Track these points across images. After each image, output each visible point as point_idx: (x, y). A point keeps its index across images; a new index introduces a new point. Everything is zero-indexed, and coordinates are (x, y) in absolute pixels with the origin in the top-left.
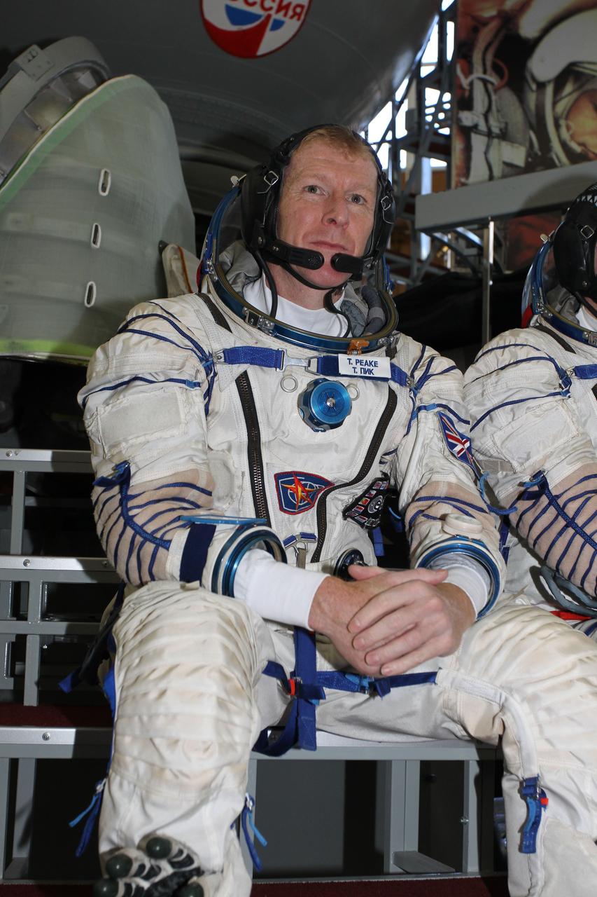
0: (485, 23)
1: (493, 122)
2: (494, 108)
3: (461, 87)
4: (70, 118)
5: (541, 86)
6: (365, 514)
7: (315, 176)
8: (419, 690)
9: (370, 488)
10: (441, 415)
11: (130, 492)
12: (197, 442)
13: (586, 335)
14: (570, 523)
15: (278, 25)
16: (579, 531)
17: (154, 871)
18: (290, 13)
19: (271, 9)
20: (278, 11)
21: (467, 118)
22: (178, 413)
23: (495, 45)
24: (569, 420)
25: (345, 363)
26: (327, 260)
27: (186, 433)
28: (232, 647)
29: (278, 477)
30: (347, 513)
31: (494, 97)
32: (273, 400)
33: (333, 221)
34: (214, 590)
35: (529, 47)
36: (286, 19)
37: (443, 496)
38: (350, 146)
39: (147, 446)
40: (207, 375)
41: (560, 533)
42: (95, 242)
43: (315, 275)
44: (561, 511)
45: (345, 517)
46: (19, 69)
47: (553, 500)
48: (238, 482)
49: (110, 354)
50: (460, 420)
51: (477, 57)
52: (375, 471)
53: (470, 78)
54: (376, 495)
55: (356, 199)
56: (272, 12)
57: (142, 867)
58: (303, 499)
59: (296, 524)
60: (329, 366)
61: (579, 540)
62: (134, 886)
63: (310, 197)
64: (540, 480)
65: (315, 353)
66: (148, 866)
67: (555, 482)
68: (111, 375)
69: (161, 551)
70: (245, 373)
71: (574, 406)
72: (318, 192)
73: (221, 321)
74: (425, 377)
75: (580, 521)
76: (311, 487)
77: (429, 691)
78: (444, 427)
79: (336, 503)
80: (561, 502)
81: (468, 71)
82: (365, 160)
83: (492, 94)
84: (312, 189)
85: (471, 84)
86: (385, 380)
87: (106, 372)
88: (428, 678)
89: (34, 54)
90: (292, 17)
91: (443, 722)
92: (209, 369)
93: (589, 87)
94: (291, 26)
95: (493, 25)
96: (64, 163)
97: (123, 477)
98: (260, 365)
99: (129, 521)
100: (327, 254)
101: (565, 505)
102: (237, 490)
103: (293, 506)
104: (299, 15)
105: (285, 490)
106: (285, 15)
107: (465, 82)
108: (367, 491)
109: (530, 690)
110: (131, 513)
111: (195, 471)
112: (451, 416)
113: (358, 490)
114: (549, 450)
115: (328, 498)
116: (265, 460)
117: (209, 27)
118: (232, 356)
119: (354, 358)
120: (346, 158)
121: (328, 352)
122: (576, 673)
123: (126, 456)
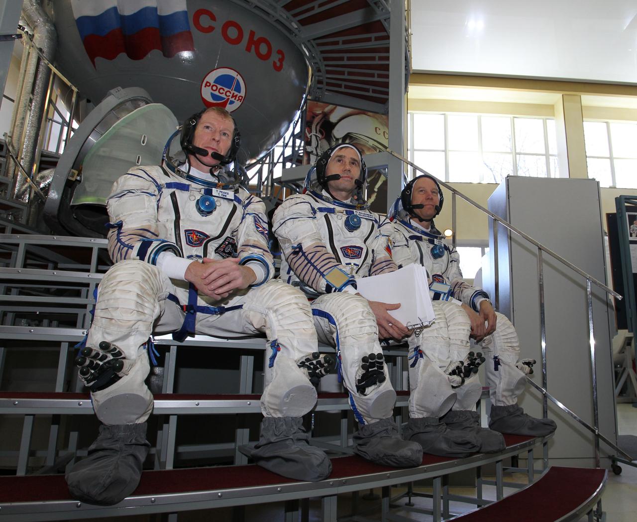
0: (317, 115)
1: (318, 150)
2: (319, 146)
3: (307, 137)
4: (132, 114)
5: (337, 140)
6: (224, 251)
7: (209, 123)
8: (237, 311)
9: (225, 240)
10: (254, 217)
11: (121, 231)
12: (152, 215)
13: (324, 197)
14: (309, 262)
15: (232, 103)
16: (312, 265)
17: (104, 357)
18: (237, 99)
19: (229, 96)
20: (232, 97)
21: (309, 149)
22: (144, 204)
23: (321, 123)
24: (314, 227)
25: (215, 192)
26: (210, 154)
27: (147, 212)
28: (146, 277)
29: (186, 231)
30: (217, 251)
31: (319, 142)
32: (185, 204)
33: (214, 139)
34: (148, 262)
35: (333, 126)
36: (236, 101)
37: (252, 245)
38: (224, 115)
39: (131, 216)
40: (159, 193)
41: (306, 266)
42: (138, 163)
43: (205, 159)
44: (306, 258)
45: (216, 253)
46: (111, 94)
47: (304, 254)
48: (169, 233)
49: (119, 183)
50: (264, 222)
51: (314, 127)
52: (228, 234)
53: (311, 134)
54: (228, 244)
55: (225, 134)
56: (230, 97)
57: (98, 354)
58: (196, 241)
59: (193, 251)
60: (208, 192)
61: (312, 268)
62: (95, 362)
63: (207, 130)
64: (300, 247)
65: (203, 187)
66: (101, 354)
67: (305, 247)
68: (119, 191)
69: (130, 250)
70: (174, 192)
71: (317, 222)
72: (210, 129)
73: (166, 173)
74: (249, 203)
75: (313, 261)
76: (199, 236)
77: (240, 312)
78: (255, 221)
79: (212, 246)
80: (306, 254)
81: (310, 132)
82: (230, 121)
83: (319, 141)
84: (208, 127)
85: (311, 136)
86: (232, 200)
87: (117, 190)
88: (240, 307)
89: (119, 90)
90: (238, 100)
91: (245, 325)
92: (160, 190)
93: (355, 142)
94: (237, 104)
95: (320, 116)
96: (127, 131)
97: (120, 226)
98: (180, 190)
99: (119, 240)
100: (210, 152)
101: (308, 255)
102: (169, 235)
103: (192, 243)
104: (241, 100)
105: (189, 236)
106: (235, 99)
107: (309, 136)
108: (224, 242)
109: (275, 308)
110: (120, 238)
111: (150, 226)
112: (260, 220)
113: (221, 241)
114: (304, 236)
115: (209, 244)
116: (181, 225)
117: (204, 100)
118: (169, 186)
119: (219, 190)
120: (223, 119)
121: (208, 187)
122: (293, 301)
123: (121, 219)
